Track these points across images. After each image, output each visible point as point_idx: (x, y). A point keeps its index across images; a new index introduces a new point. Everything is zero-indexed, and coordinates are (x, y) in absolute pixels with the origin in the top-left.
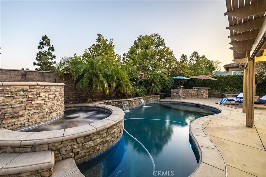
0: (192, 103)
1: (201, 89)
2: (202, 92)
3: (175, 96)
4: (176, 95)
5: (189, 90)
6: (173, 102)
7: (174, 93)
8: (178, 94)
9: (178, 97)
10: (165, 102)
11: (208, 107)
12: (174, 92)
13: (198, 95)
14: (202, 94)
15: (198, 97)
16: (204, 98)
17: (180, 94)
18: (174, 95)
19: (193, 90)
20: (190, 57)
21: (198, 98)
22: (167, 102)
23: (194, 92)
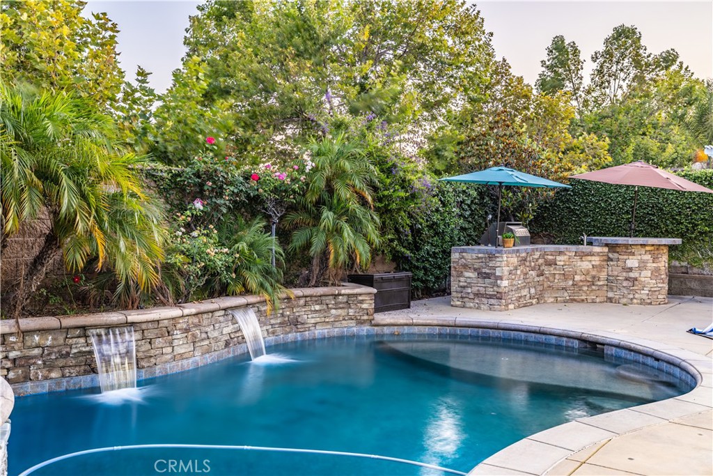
0: (560, 336)
1: (627, 246)
2: (632, 262)
3: (475, 289)
4: (480, 286)
5: (561, 253)
6: (456, 326)
7: (467, 274)
8: (487, 276)
9: (491, 297)
10: (406, 330)
11: (641, 358)
12: (465, 266)
13: (611, 283)
14: (632, 275)
15: (610, 295)
16: (642, 302)
17: (501, 278)
18: (469, 285)
19: (582, 255)
20: (594, 59)
21: (610, 300)
22: (416, 330)
23: (585, 265)
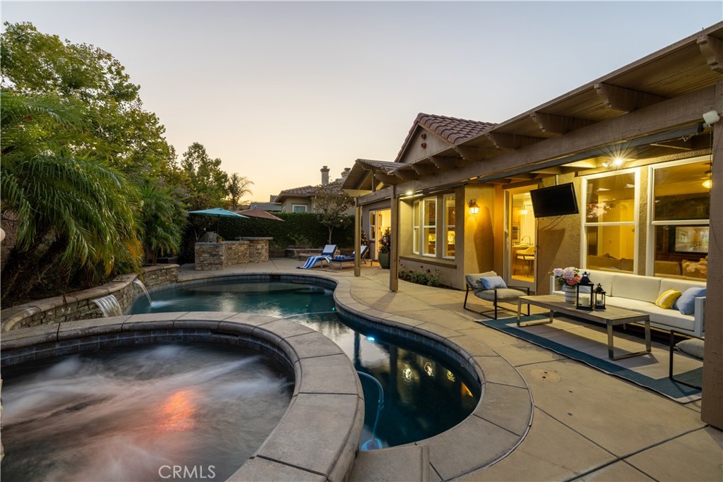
1: (258, 240)
2: (259, 247)
3: (209, 262)
4: (211, 260)
5: (234, 244)
6: (215, 277)
7: (204, 255)
8: (215, 255)
9: (217, 264)
10: (192, 282)
12: (203, 252)
13: (251, 255)
14: (259, 251)
15: (251, 259)
16: (263, 261)
17: (222, 256)
18: (206, 260)
19: (241, 245)
20: (185, 155)
21: (251, 262)
22: (197, 282)
23: (242, 249)
